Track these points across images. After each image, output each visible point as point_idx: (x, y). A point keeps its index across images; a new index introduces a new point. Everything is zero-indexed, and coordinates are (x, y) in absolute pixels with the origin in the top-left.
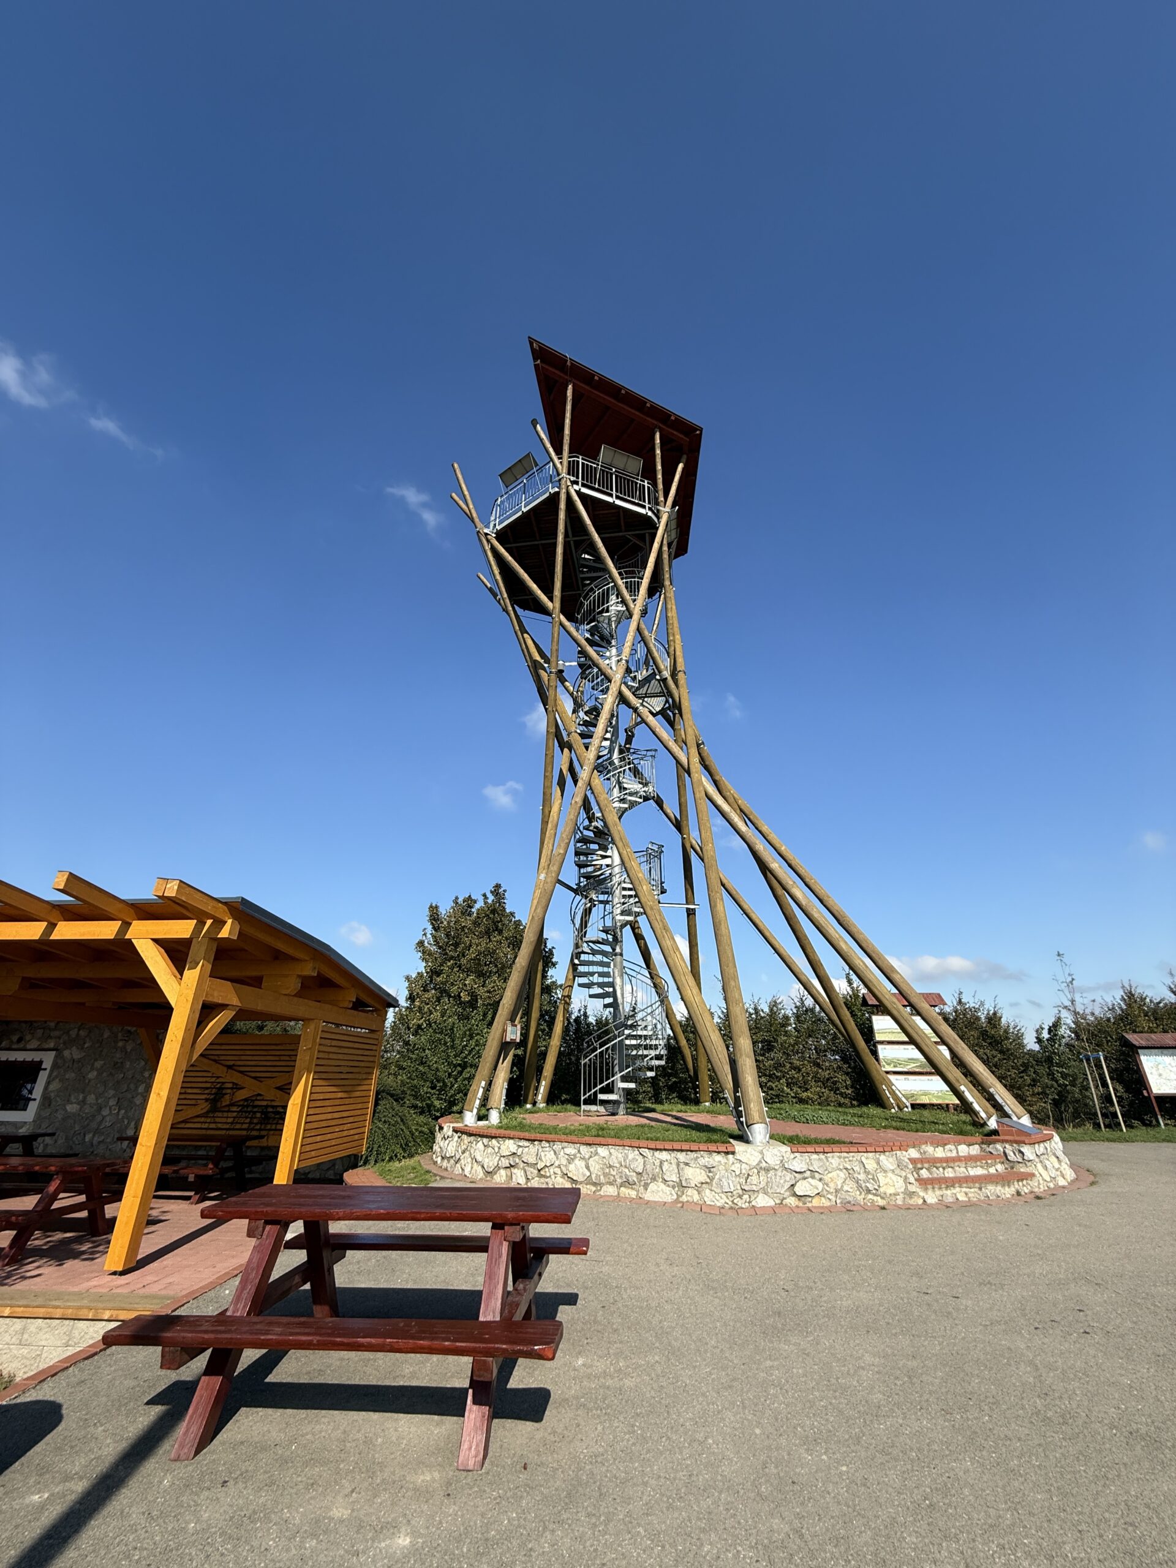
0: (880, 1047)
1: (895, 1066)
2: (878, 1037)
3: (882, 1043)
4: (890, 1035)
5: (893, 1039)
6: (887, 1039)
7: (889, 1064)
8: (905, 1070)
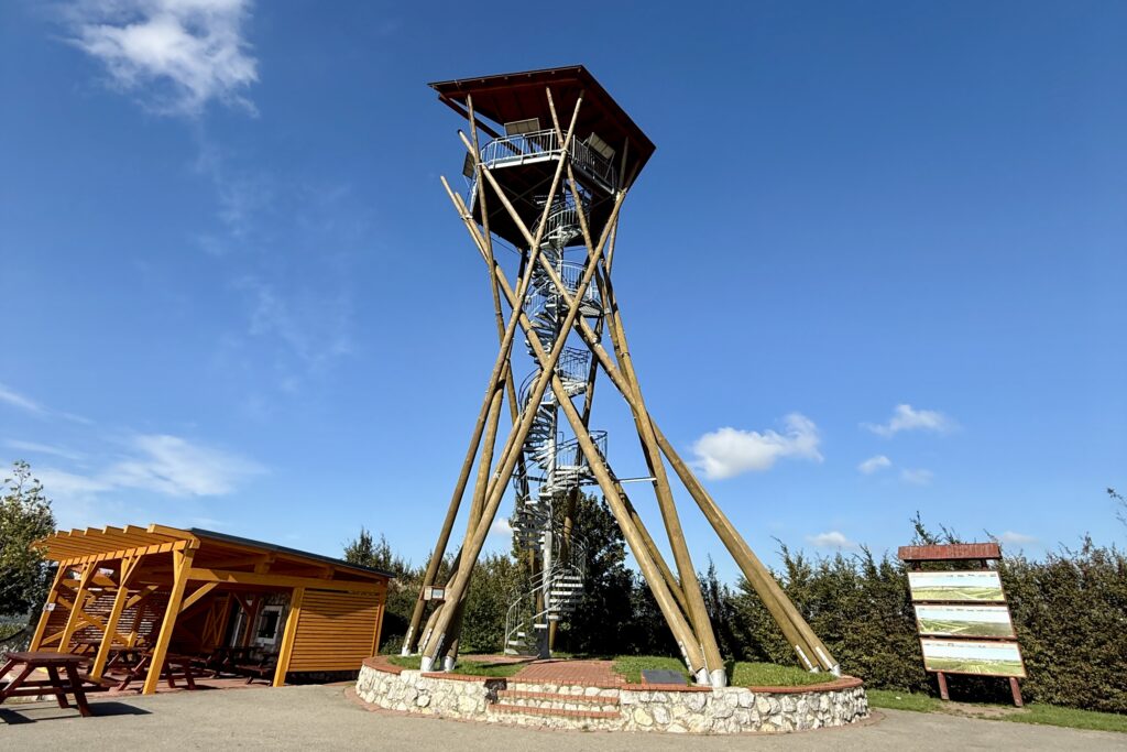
0: (917, 607)
1: (936, 630)
2: (915, 597)
3: (920, 603)
4: (930, 594)
5: (933, 598)
6: (926, 598)
7: (928, 627)
8: (948, 634)
